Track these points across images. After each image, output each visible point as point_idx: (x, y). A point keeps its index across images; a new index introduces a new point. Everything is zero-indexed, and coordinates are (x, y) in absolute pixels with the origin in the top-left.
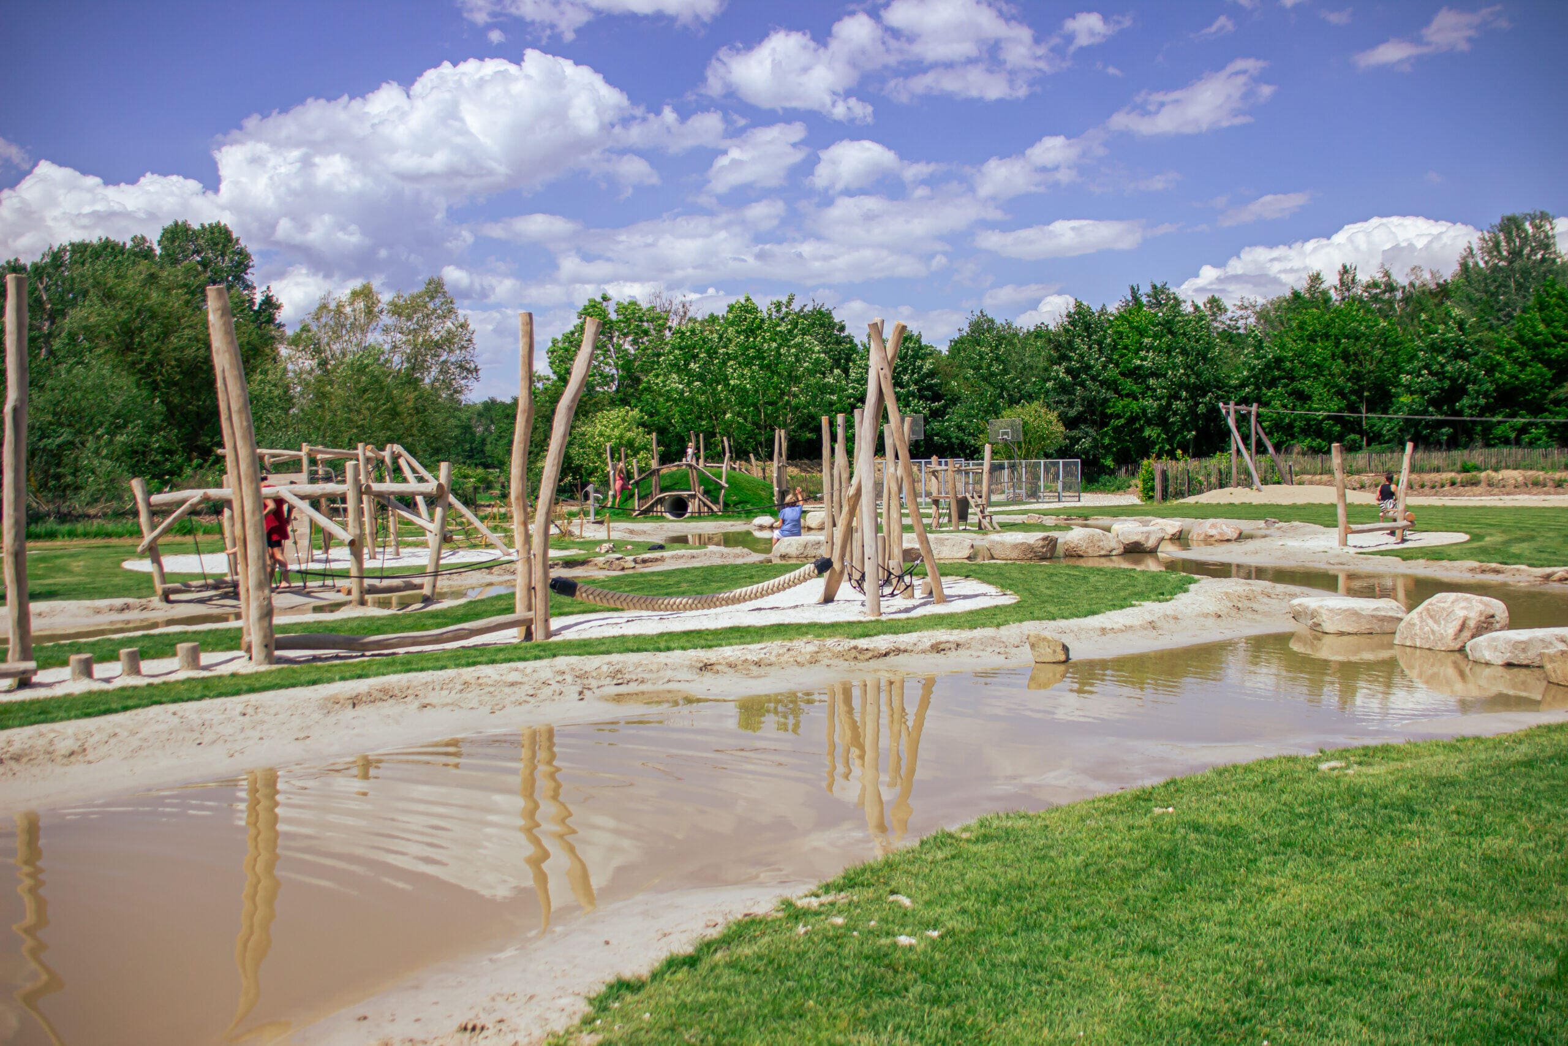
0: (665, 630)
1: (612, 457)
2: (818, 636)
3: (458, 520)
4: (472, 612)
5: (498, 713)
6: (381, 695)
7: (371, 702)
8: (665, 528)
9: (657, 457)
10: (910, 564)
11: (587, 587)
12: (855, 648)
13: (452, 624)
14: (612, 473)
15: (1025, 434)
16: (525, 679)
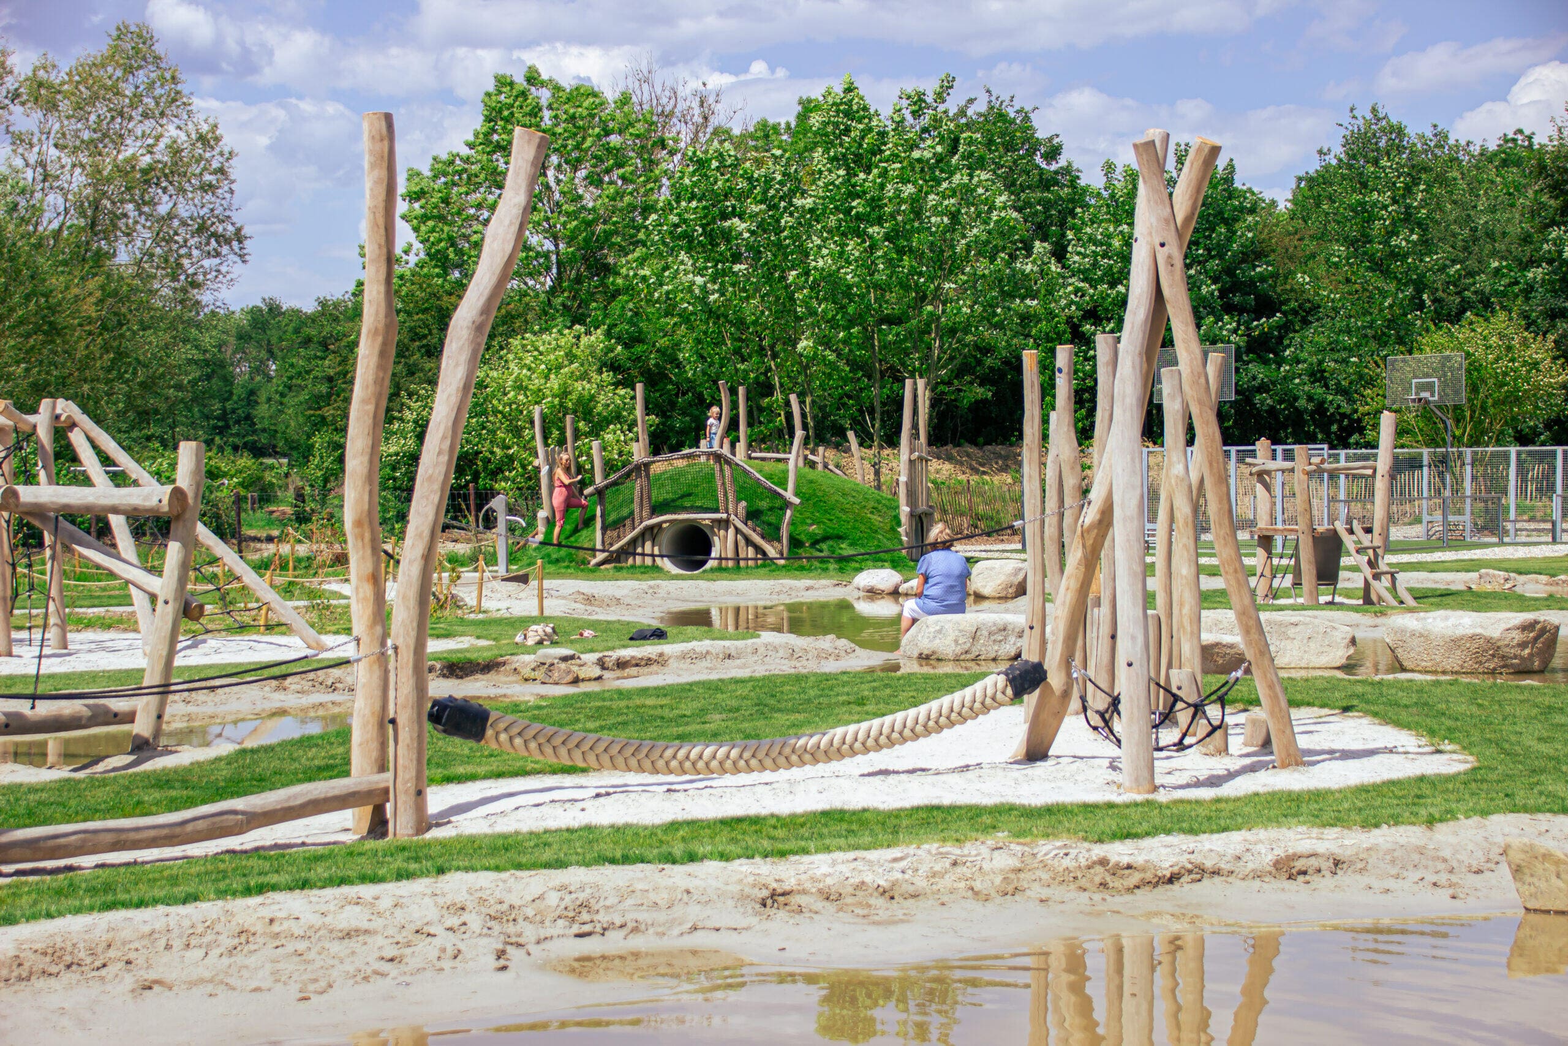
0: (681, 816)
1: (545, 437)
2: (1019, 834)
3: (209, 570)
4: (246, 774)
5: (315, 999)
6: (43, 963)
7: (20, 979)
8: (662, 593)
9: (644, 438)
10: (1220, 679)
11: (510, 718)
12: (1103, 862)
13: (204, 802)
14: (545, 470)
15: (1474, 389)
16: (378, 923)
